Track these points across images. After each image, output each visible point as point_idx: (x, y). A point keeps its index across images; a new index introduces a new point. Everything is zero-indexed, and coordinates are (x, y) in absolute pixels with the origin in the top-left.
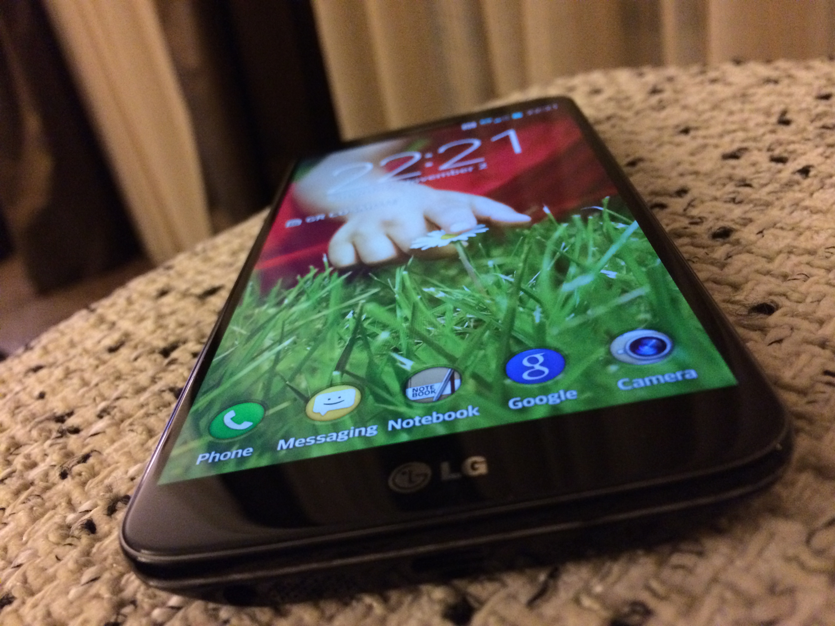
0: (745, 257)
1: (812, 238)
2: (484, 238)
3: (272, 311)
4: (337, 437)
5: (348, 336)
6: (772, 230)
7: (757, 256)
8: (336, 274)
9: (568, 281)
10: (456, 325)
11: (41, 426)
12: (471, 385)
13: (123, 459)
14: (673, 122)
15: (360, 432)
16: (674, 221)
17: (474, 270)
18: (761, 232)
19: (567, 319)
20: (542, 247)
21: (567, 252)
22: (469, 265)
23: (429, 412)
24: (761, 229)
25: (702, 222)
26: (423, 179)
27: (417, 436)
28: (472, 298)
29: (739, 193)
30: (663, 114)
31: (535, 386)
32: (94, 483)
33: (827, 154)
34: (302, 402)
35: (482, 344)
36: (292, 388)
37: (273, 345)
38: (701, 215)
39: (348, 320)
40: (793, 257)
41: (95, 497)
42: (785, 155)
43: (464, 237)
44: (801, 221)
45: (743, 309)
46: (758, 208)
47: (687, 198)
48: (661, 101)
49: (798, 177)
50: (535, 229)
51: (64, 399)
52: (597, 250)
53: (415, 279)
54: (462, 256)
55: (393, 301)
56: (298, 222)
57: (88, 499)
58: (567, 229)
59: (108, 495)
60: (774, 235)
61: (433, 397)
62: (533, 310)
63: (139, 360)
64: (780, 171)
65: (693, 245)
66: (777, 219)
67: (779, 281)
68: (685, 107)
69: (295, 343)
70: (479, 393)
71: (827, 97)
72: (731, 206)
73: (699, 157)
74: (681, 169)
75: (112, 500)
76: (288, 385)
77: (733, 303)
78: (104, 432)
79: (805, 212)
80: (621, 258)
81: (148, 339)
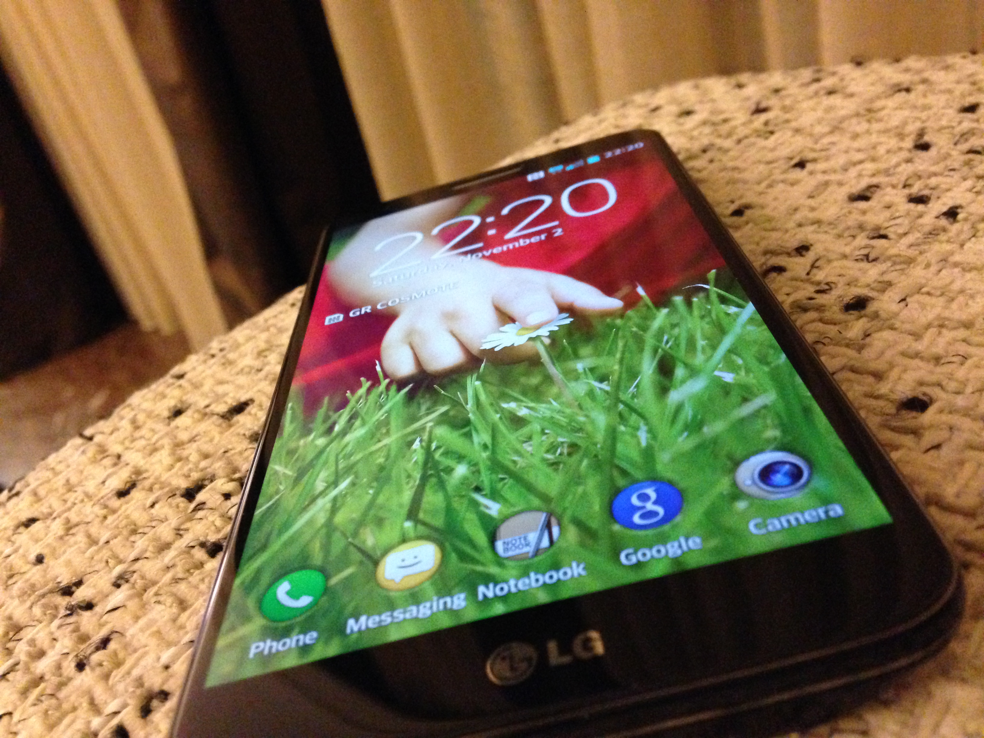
0: (887, 335)
1: (967, 304)
2: (569, 330)
3: (321, 442)
4: (418, 611)
5: (418, 473)
6: (917, 297)
7: (902, 332)
8: (394, 388)
9: (676, 388)
10: (548, 451)
11: (43, 601)
12: (572, 533)
13: (153, 642)
14: (785, 152)
15: (445, 603)
16: (797, 289)
17: (561, 376)
18: (903, 300)
19: (680, 439)
20: (639, 341)
21: (670, 348)
22: (554, 370)
23: (525, 573)
24: (903, 297)
25: (831, 289)
26: (487, 253)
27: (515, 606)
28: (562, 414)
29: (873, 247)
30: (771, 141)
31: (650, 532)
32: (120, 675)
33: (978, 189)
34: (371, 566)
35: (579, 477)
36: (355, 546)
37: (327, 488)
38: (829, 279)
39: (415, 451)
40: (944, 331)
41: (123, 695)
42: (926, 192)
43: (544, 332)
44: (952, 282)
45: (890, 405)
46: (898, 267)
47: (810, 256)
48: (766, 123)
49: (944, 222)
50: (630, 319)
51: (69, 563)
52: (707, 344)
53: (490, 391)
54: (545, 358)
55: (467, 423)
56: (339, 317)
57: (115, 697)
58: (669, 315)
59: (139, 692)
60: (919, 302)
61: (528, 553)
62: (637, 429)
63: (157, 506)
64: (920, 216)
65: (821, 320)
66: (923, 281)
67: (931, 366)
68: (797, 131)
69: (353, 484)
70: (582, 545)
71: (972, 109)
72: (864, 265)
73: (819, 200)
74: (798, 217)
75: (146, 698)
76: (351, 544)
77: (877, 397)
78: (124, 606)
79: (956, 270)
80: (736, 354)
81: (165, 477)
